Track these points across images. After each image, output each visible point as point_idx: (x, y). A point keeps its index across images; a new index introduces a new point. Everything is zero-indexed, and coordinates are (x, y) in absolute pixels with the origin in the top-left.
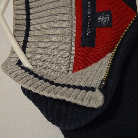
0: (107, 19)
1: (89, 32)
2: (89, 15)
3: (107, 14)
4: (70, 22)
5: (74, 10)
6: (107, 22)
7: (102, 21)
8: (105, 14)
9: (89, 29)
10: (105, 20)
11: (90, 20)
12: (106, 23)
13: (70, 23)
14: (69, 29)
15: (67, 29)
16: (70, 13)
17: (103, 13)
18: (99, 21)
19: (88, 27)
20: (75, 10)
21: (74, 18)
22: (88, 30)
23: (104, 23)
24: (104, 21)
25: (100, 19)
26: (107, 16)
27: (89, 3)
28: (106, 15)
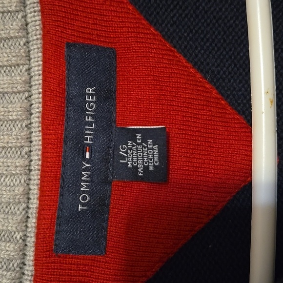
0: (150, 157)
1: (84, 198)
2: (88, 137)
3: (150, 141)
4: (23, 153)
5: (37, 108)
6: (151, 168)
7: (132, 159)
8: (144, 140)
9: (88, 187)
10: (143, 160)
11: (91, 155)
12: (146, 168)
13: (23, 157)
14: (18, 181)
15: (12, 181)
16: (23, 120)
17: (139, 136)
18: (124, 158)
19: (84, 181)
20: (41, 109)
21: (37, 138)
22: (84, 192)
23: (140, 170)
24: (140, 162)
25: (126, 153)
26: (153, 149)
27: (90, 90)
28: (146, 143)
